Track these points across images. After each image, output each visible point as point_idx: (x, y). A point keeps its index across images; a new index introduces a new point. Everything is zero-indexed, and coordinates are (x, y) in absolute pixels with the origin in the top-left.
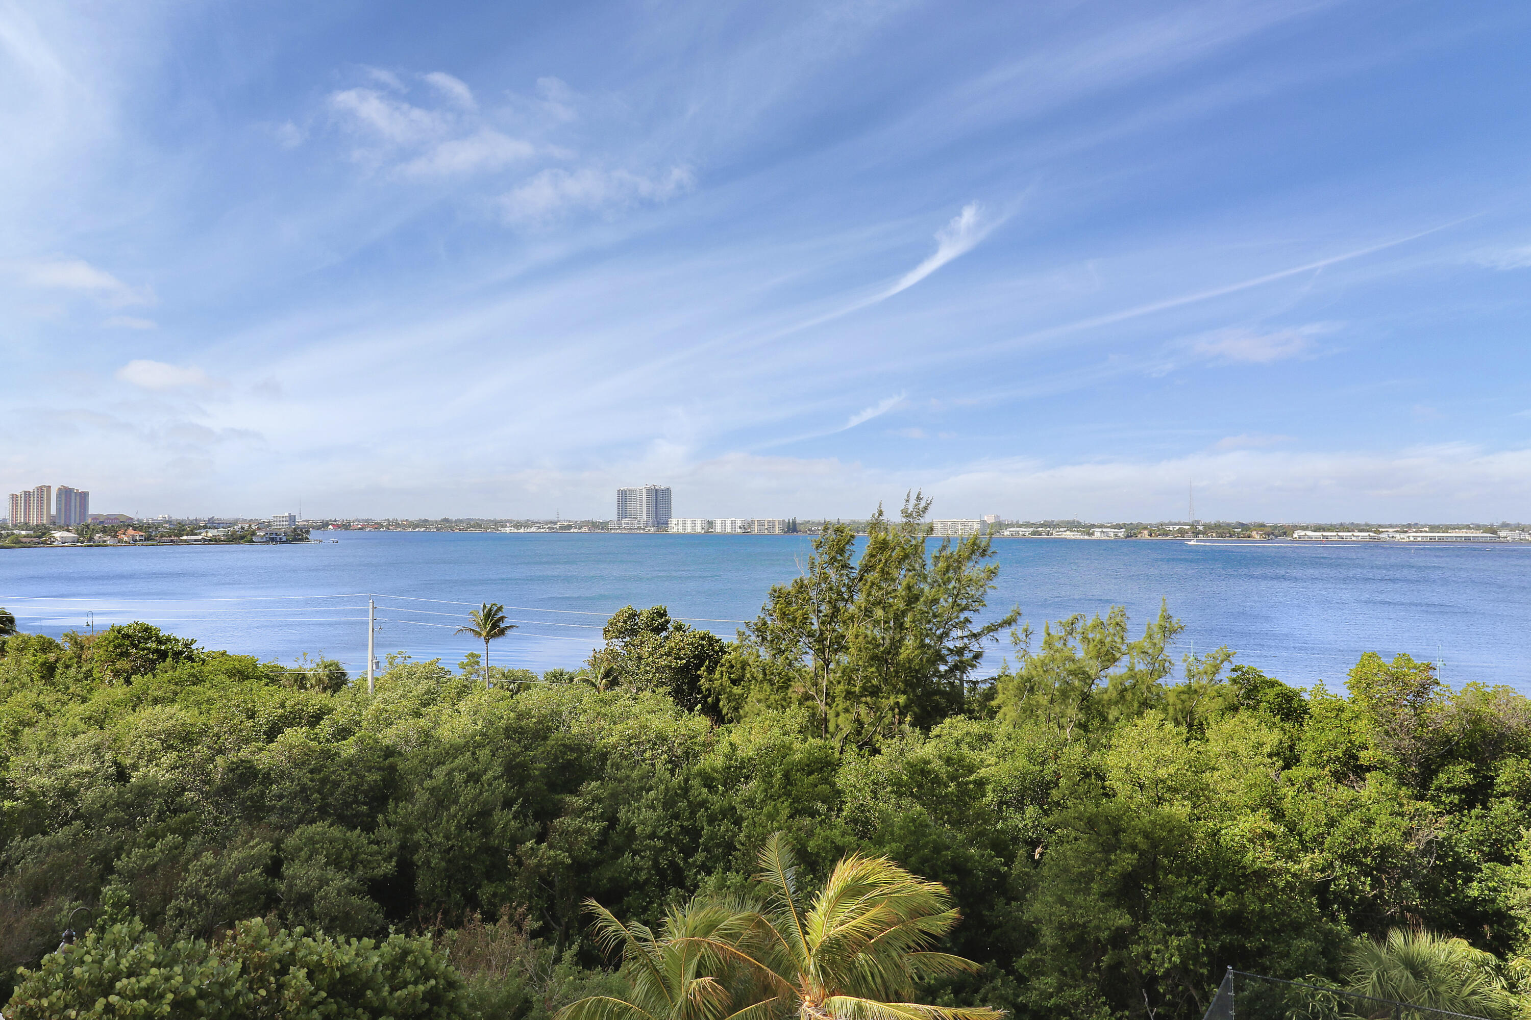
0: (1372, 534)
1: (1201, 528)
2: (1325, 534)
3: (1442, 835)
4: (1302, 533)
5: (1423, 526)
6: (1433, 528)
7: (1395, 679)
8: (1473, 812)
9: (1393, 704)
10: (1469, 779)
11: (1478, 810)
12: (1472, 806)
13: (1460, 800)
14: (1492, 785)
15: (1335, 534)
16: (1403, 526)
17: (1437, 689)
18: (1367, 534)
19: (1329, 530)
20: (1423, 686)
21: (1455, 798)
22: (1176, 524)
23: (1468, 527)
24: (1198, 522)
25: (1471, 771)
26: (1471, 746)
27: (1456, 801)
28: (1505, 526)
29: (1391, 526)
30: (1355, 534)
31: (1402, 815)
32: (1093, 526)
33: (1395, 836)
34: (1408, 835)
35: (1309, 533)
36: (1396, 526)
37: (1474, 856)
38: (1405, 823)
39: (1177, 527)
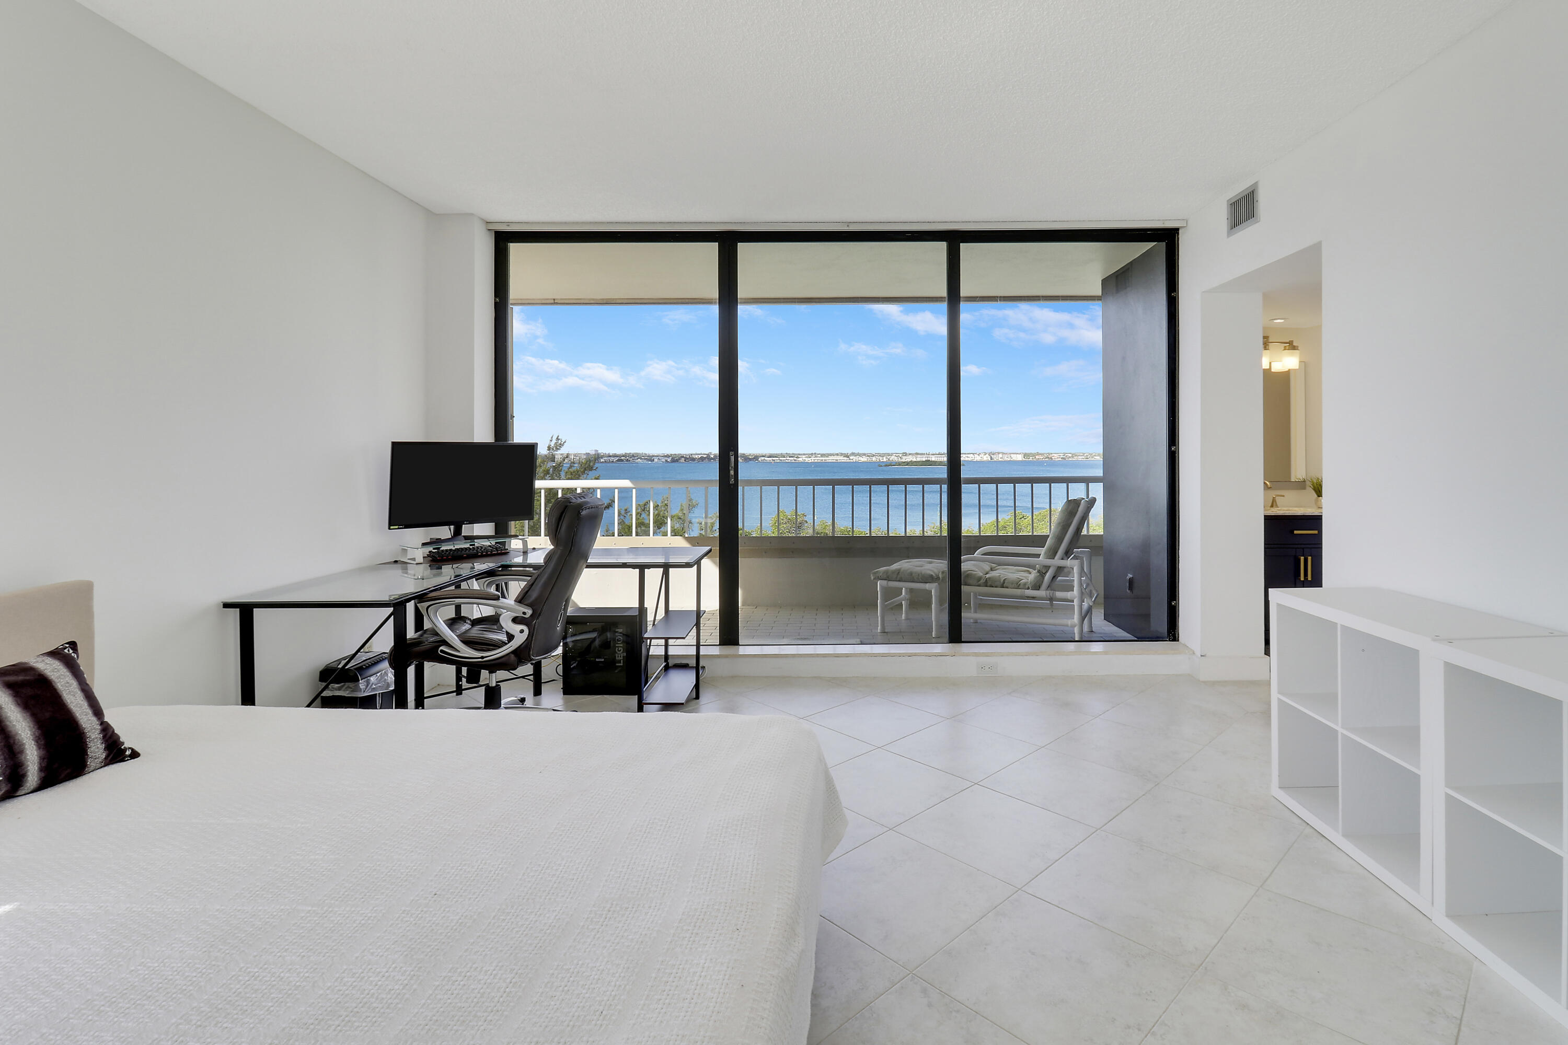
0: (795, 459)
1: (712, 456)
2: (774, 459)
4: (763, 458)
5: (818, 454)
6: (823, 455)
15: (778, 459)
16: (810, 454)
18: (792, 458)
19: (776, 457)
22: (699, 454)
23: (837, 455)
24: (711, 453)
28: (853, 454)
29: (804, 454)
30: (788, 459)
32: (653, 456)
35: (766, 459)
36: (806, 454)
39: (700, 456)
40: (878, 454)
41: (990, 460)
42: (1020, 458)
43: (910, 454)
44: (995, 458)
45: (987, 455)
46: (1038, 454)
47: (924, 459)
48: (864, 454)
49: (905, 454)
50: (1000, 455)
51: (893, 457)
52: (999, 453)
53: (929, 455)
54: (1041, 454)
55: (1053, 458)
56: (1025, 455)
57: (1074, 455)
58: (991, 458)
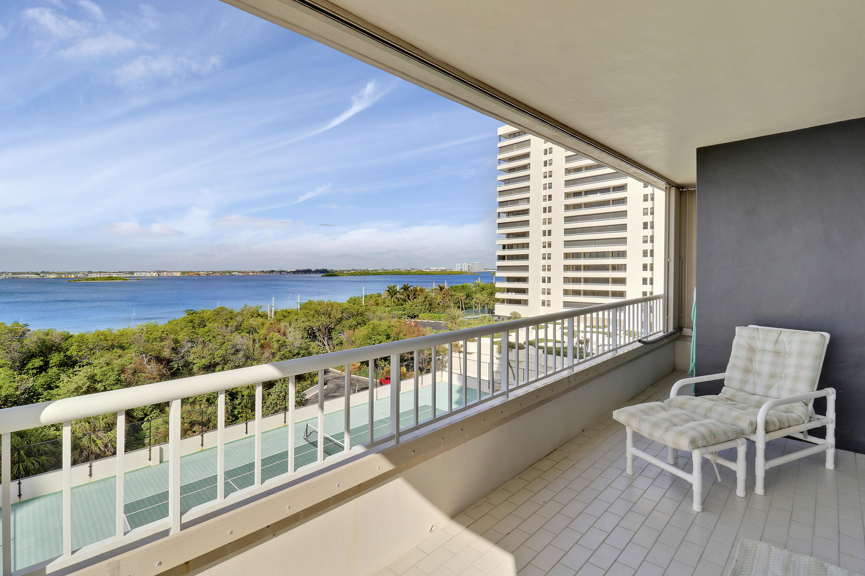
3: (30, 385)
7: (11, 331)
8: (41, 375)
9: (11, 341)
10: (41, 363)
11: (44, 373)
12: (40, 372)
13: (37, 372)
14: (49, 364)
17: (29, 333)
20: (23, 332)
21: (35, 371)
25: (42, 360)
26: (41, 351)
27: (35, 372)
31: (14, 382)
33: (12, 390)
34: (17, 388)
37: (40, 390)
38: (16, 384)
40: (67, 272)
41: (157, 276)
42: (178, 274)
43: (95, 273)
44: (161, 274)
45: (156, 273)
46: (191, 272)
47: (107, 276)
48: (54, 273)
49: (91, 272)
50: (165, 273)
51: (80, 274)
52: (164, 271)
53: (110, 273)
54: (194, 272)
55: (201, 274)
56: (183, 273)
57: (214, 272)
58: (159, 275)
